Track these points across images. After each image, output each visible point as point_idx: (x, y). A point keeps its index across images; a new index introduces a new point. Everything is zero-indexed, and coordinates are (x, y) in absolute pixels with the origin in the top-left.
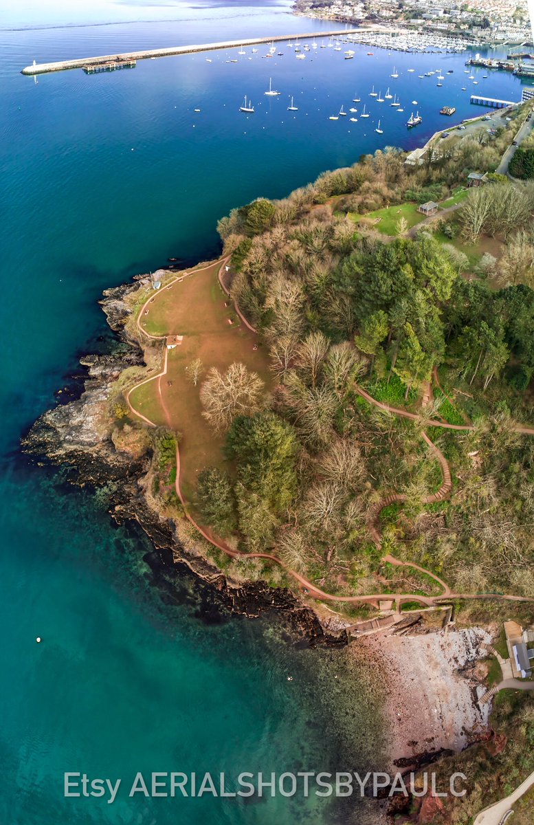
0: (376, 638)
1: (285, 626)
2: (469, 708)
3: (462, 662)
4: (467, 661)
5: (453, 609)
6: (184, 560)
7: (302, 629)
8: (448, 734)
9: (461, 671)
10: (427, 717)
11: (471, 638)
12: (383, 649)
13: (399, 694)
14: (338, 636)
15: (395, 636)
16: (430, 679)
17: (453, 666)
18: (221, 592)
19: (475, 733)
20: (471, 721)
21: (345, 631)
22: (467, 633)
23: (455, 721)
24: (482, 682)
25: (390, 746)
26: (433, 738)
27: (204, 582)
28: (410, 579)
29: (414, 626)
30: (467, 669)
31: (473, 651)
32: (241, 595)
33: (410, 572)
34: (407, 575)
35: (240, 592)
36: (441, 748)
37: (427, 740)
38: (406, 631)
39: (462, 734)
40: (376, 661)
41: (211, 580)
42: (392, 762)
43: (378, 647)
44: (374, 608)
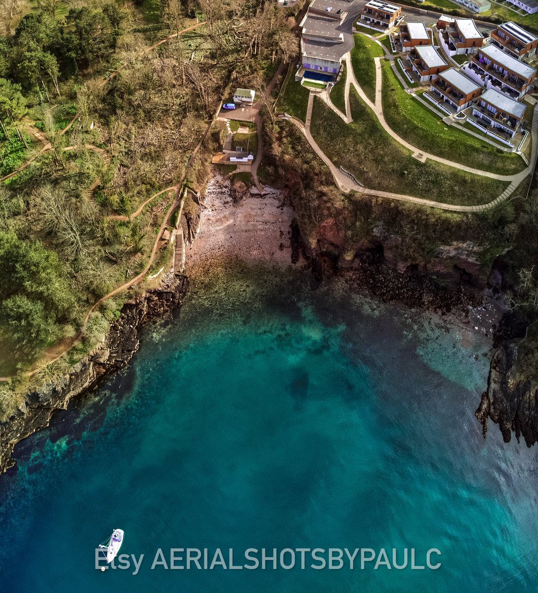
0: (190, 256)
1: (155, 322)
2: (265, 201)
3: (229, 199)
4: (230, 196)
5: (189, 188)
6: (67, 398)
7: (162, 309)
8: (280, 220)
9: (236, 201)
10: (263, 233)
11: (214, 189)
12: (200, 253)
13: (240, 249)
14: (178, 281)
15: (193, 242)
16: (235, 225)
17: (230, 206)
18: (107, 370)
19: (284, 200)
20: (275, 201)
21: (176, 275)
22: (210, 191)
23: (271, 212)
24: (248, 187)
25: (280, 264)
26: (281, 231)
27: (93, 384)
28: (154, 209)
29: (190, 224)
30: (235, 196)
31: (224, 189)
32: (115, 353)
33: (149, 207)
34: (150, 211)
35: (112, 353)
36: (290, 227)
37: (281, 236)
38: (192, 232)
39: (282, 209)
40: (208, 260)
41: (93, 375)
42: (293, 265)
43: (198, 256)
44: (166, 243)
